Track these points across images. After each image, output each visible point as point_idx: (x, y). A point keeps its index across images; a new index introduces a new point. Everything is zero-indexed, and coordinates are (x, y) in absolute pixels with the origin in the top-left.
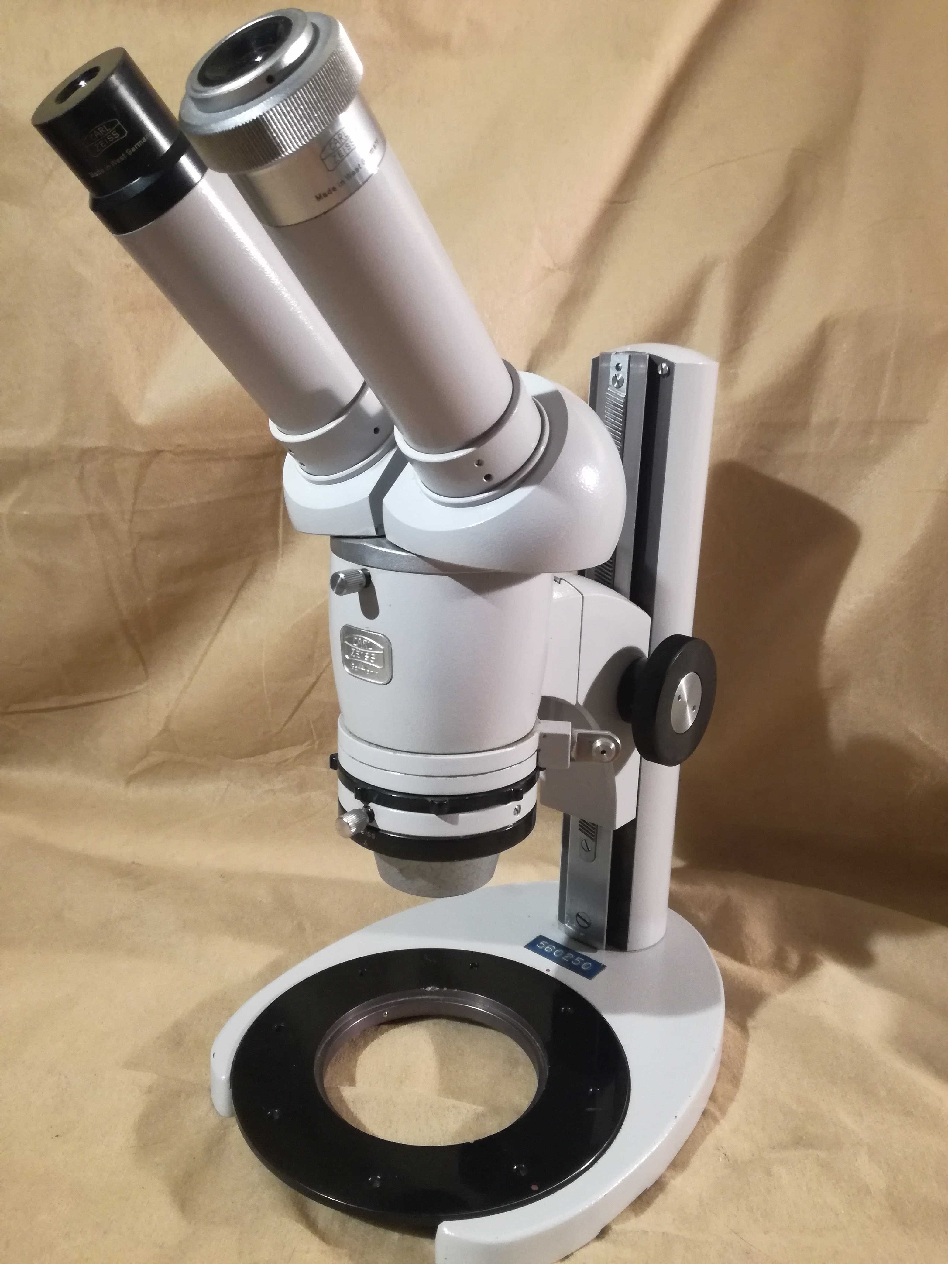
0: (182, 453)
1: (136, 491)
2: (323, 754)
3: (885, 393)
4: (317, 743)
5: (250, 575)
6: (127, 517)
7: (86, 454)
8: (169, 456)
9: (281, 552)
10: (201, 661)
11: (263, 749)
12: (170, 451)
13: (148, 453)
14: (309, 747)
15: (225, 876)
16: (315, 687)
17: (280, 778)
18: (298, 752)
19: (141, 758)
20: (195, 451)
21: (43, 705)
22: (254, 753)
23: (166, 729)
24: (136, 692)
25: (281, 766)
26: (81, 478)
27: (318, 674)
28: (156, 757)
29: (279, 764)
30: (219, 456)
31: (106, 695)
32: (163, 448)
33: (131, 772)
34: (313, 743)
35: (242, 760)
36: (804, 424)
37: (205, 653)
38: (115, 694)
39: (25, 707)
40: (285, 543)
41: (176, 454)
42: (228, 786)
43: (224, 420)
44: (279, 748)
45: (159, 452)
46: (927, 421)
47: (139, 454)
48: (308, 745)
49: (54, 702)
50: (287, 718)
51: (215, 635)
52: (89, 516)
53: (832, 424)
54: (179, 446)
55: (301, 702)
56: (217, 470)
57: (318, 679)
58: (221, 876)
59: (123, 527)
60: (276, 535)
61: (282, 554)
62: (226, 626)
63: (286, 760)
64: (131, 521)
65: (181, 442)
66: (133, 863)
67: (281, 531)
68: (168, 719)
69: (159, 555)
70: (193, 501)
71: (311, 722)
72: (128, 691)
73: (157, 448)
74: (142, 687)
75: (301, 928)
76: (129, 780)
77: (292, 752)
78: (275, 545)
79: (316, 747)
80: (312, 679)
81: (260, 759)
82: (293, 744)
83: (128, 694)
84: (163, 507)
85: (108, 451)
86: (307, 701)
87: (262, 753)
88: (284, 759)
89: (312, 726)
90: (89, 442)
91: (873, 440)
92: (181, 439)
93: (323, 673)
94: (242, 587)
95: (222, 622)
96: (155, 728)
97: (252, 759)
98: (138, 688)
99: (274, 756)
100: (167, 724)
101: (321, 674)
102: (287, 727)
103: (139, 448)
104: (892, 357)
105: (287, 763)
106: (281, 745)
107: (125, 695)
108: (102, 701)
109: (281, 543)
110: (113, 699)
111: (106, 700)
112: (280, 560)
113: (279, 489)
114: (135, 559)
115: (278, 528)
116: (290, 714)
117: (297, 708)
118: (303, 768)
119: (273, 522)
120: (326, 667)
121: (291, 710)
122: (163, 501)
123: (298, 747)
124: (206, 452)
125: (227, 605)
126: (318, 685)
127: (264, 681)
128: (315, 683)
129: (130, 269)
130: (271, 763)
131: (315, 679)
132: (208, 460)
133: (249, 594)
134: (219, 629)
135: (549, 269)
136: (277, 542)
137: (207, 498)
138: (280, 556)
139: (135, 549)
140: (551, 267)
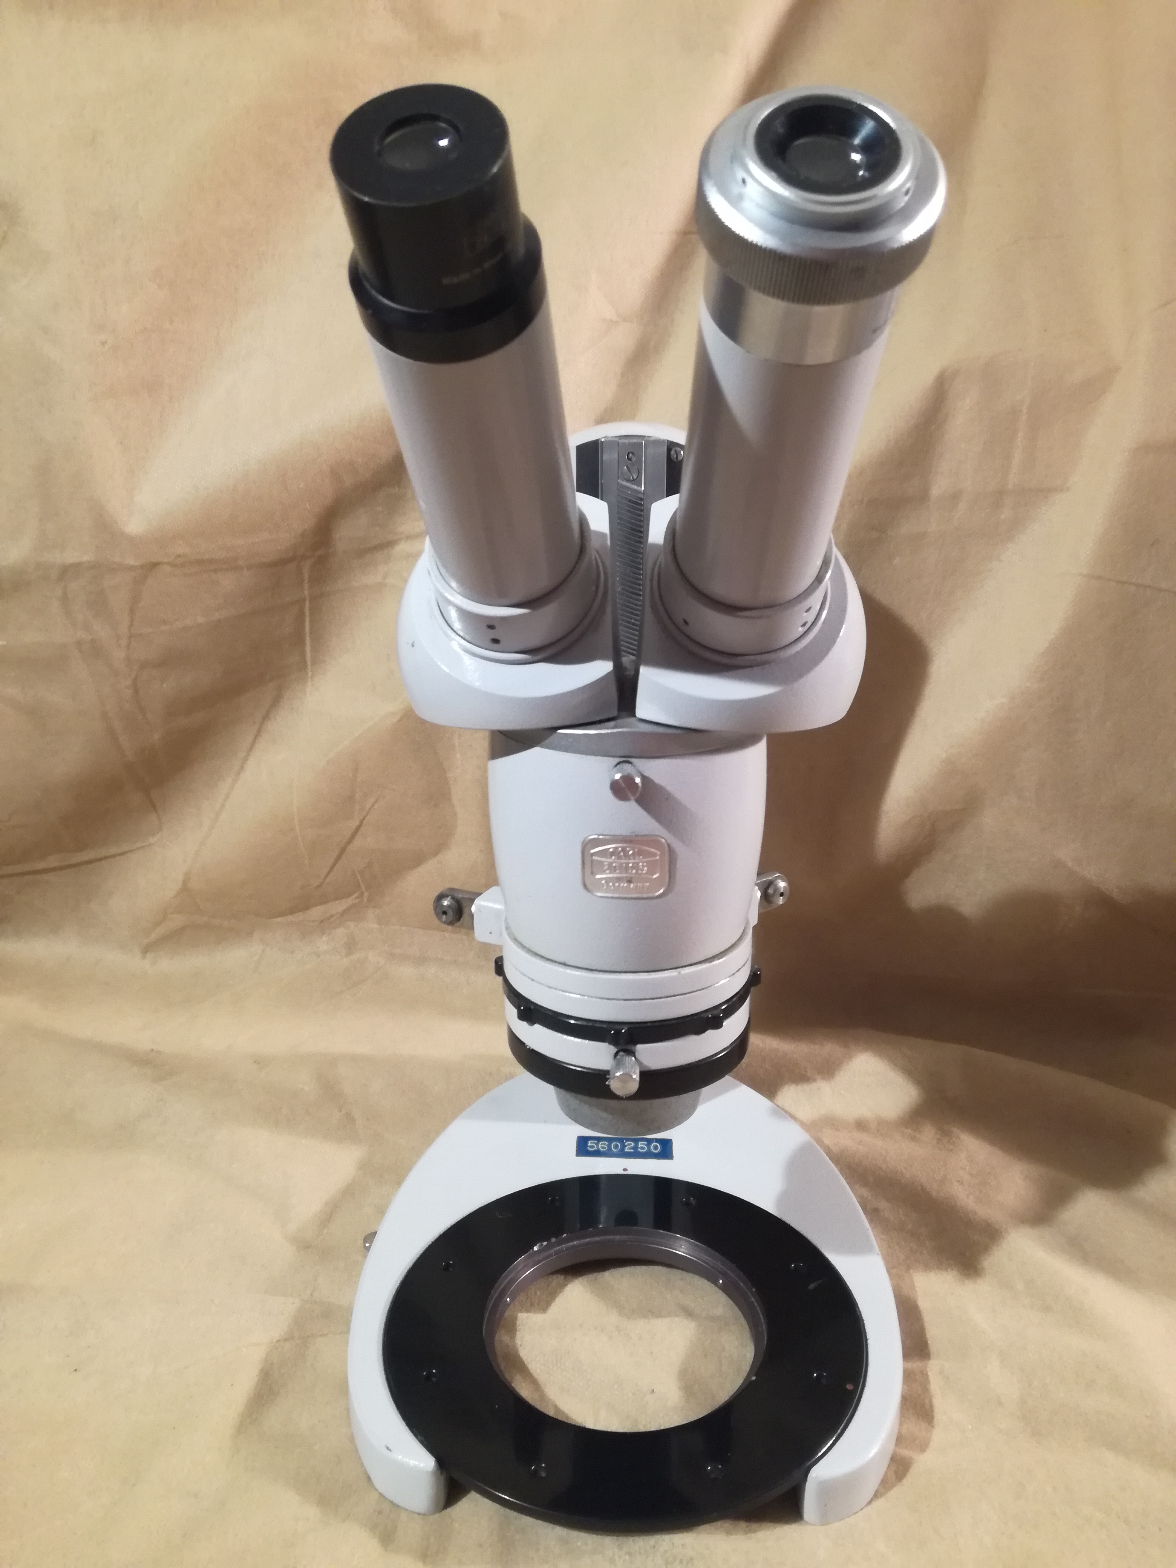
0: (183, 565)
1: (132, 612)
2: (374, 907)
3: (1017, 457)
4: (366, 894)
5: (276, 701)
6: (124, 642)
7: (67, 572)
8: (168, 569)
9: (310, 674)
10: (223, 806)
11: (302, 904)
12: (169, 564)
13: (142, 567)
14: (358, 900)
15: (261, 1062)
16: (359, 833)
17: (324, 938)
18: (344, 908)
19: (159, 924)
20: (200, 562)
21: (41, 865)
22: (292, 911)
23: (185, 888)
24: (150, 845)
25: (325, 925)
26: (65, 599)
27: (362, 817)
28: (177, 921)
29: (322, 921)
30: (230, 565)
31: (113, 850)
32: (160, 560)
33: (146, 941)
34: (361, 895)
35: (279, 919)
36: (923, 497)
37: (227, 797)
38: (125, 847)
39: (19, 868)
40: (314, 663)
41: (174, 566)
42: (263, 950)
43: (231, 523)
44: (321, 904)
45: (155, 565)
46: (1068, 489)
47: (132, 568)
48: (356, 898)
49: (53, 861)
50: (328, 868)
51: (238, 774)
52: (79, 644)
53: (955, 497)
54: (179, 556)
55: (343, 850)
56: (227, 582)
57: (362, 822)
58: (255, 1062)
59: (118, 654)
60: (303, 654)
61: (312, 677)
62: (251, 762)
63: (332, 916)
64: (128, 647)
65: (180, 551)
66: (152, 1050)
67: (308, 648)
68: (187, 877)
69: (165, 686)
70: (201, 620)
71: (357, 873)
72: (139, 845)
73: (155, 561)
74: (155, 839)
75: (349, 1118)
76: (146, 950)
77: (339, 906)
78: (302, 666)
79: (365, 900)
80: (354, 824)
81: (299, 917)
82: (338, 898)
83: (141, 848)
84: (164, 628)
85: (94, 566)
86: (351, 848)
87: (301, 910)
88: (328, 915)
89: (359, 877)
90: (71, 556)
91: (1006, 514)
92: (181, 548)
93: (367, 815)
94: (266, 717)
95: (245, 759)
96: (171, 889)
97: (290, 918)
98: (152, 840)
99: (316, 912)
100: (185, 882)
101: (364, 819)
102: (328, 880)
103: (132, 562)
104: (1024, 412)
105: (332, 920)
106: (324, 900)
107: (137, 849)
108: (110, 857)
109: (309, 664)
110: (123, 854)
111: (114, 856)
112: (309, 684)
113: (304, 600)
114: (136, 691)
115: (304, 644)
116: (330, 864)
117: (339, 857)
118: (351, 924)
119: (298, 640)
120: (370, 809)
121: (332, 860)
122: (164, 622)
123: (344, 901)
124: (211, 561)
125: (250, 739)
126: (362, 829)
127: (297, 827)
128: (358, 828)
129: (106, 346)
130: (313, 921)
131: (358, 823)
132: (215, 571)
133: (275, 725)
134: (242, 767)
135: (612, 321)
136: (305, 662)
137: (217, 616)
138: (309, 679)
139: (135, 680)
140: (613, 319)
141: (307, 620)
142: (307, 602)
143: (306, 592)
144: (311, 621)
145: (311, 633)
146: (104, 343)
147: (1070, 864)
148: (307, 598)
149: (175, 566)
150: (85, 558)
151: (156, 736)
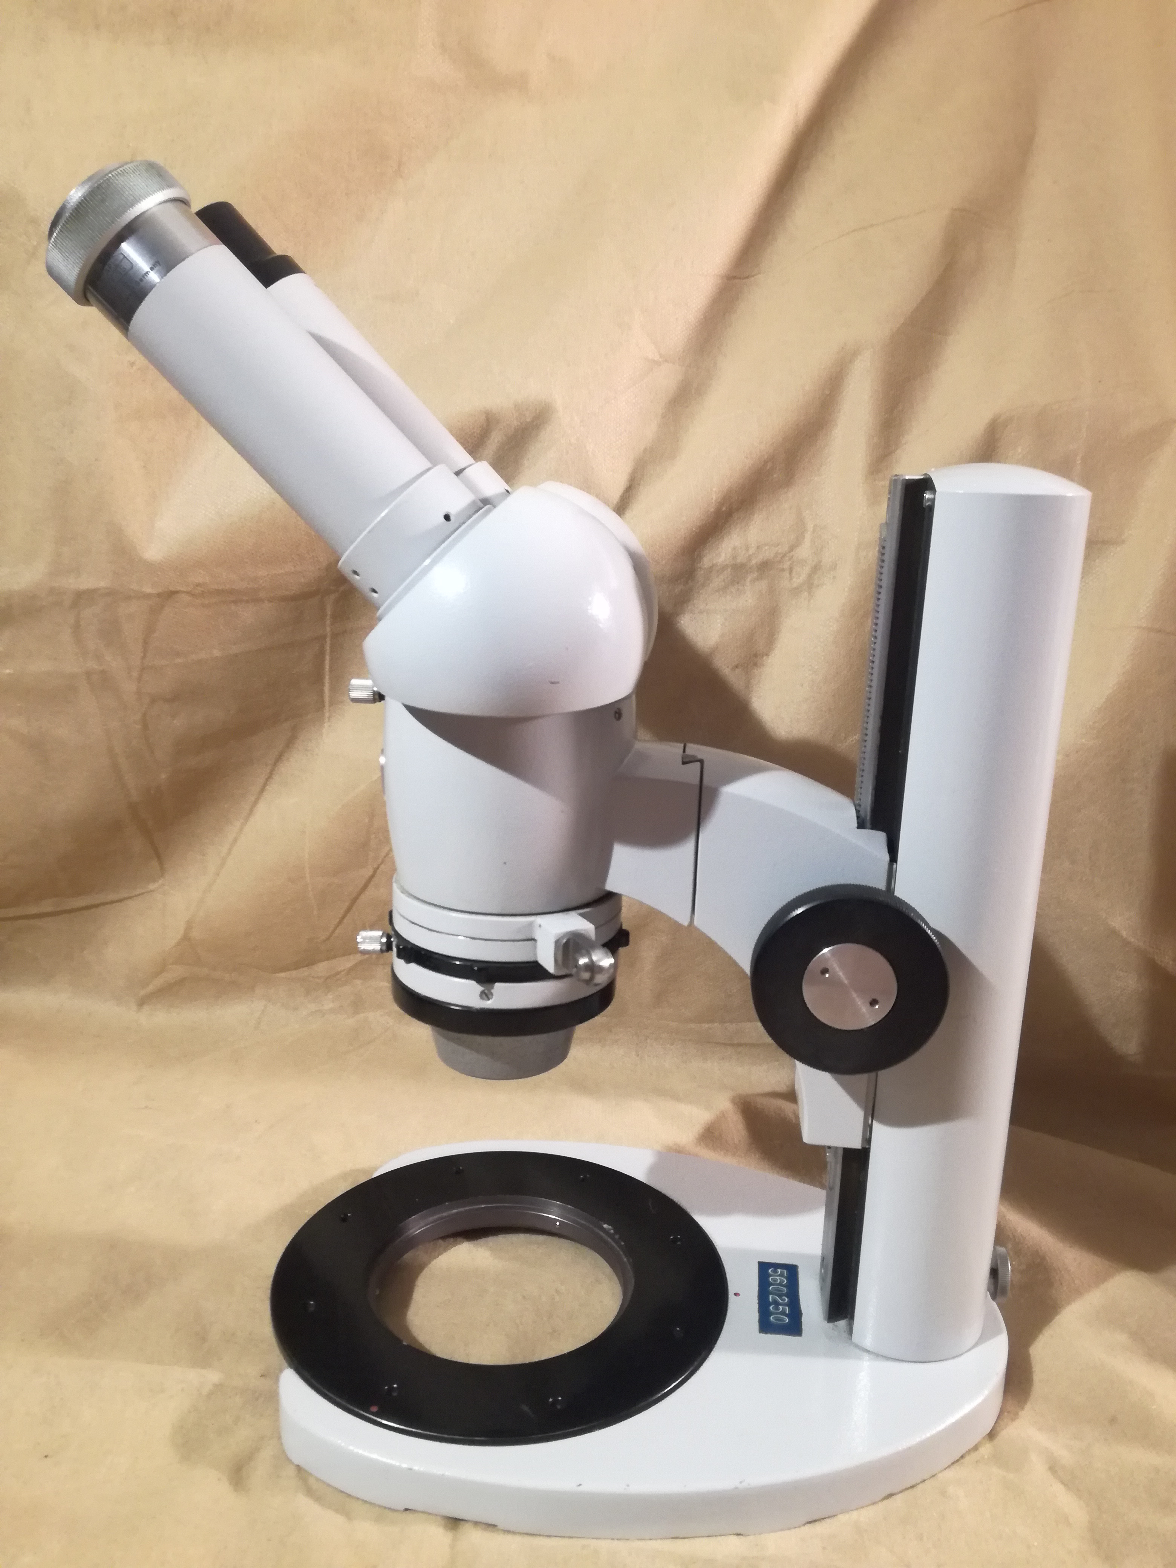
0: (202, 595)
1: (146, 643)
2: (383, 965)
5: (290, 743)
6: (135, 674)
7: (82, 598)
8: (186, 598)
9: (327, 715)
10: (230, 851)
11: (308, 960)
12: (188, 593)
13: (159, 595)
16: (372, 882)
17: (330, 996)
18: (352, 964)
19: (157, 974)
20: (219, 592)
21: (33, 910)
22: (297, 966)
23: (186, 937)
24: (150, 892)
25: (331, 981)
26: (77, 628)
27: (375, 866)
28: (176, 972)
29: (329, 977)
30: (250, 597)
31: (111, 897)
32: (179, 588)
33: (143, 992)
35: (283, 975)
37: (235, 840)
38: (123, 894)
39: (12, 912)
40: (332, 703)
42: (265, 1006)
43: (254, 552)
44: (328, 958)
45: (172, 594)
46: (1123, 542)
47: (148, 596)
49: (47, 906)
50: (337, 921)
51: (247, 819)
52: (88, 674)
54: (198, 585)
55: (354, 901)
56: (247, 614)
57: (375, 871)
59: (129, 687)
60: (321, 692)
61: (329, 717)
62: (262, 807)
63: (338, 973)
64: (139, 679)
65: (199, 580)
67: (327, 688)
68: (189, 926)
69: (175, 722)
70: (217, 653)
72: (139, 891)
73: (171, 588)
74: (157, 885)
76: (142, 1003)
77: (346, 963)
78: (320, 706)
80: (367, 872)
81: (304, 972)
82: (346, 953)
83: (140, 895)
84: (179, 661)
85: (110, 593)
86: (363, 898)
87: (307, 966)
88: (334, 971)
90: (86, 582)
92: (200, 577)
93: (381, 864)
94: (279, 759)
95: (256, 802)
96: (173, 936)
97: (294, 973)
98: (152, 886)
99: (322, 968)
100: (187, 932)
101: (378, 868)
102: (337, 932)
103: (148, 590)
104: (1078, 462)
105: (338, 976)
106: (330, 956)
107: (136, 896)
108: (107, 903)
109: (327, 704)
110: (120, 901)
111: (112, 902)
112: (326, 725)
113: (324, 637)
114: (145, 727)
115: (323, 685)
116: (340, 916)
117: (349, 910)
118: (358, 982)
119: (317, 679)
120: (385, 857)
121: (342, 912)
122: (178, 654)
123: (352, 957)
124: (231, 592)
125: (262, 781)
126: (375, 880)
127: (308, 875)
128: (372, 877)
129: (134, 368)
130: (318, 978)
131: (370, 873)
132: (235, 602)
133: (289, 767)
134: (251, 811)
135: (654, 361)
136: (323, 702)
137: (235, 650)
138: (327, 720)
139: (144, 715)
140: (656, 359)
141: (328, 657)
142: (328, 639)
143: (328, 629)
144: (331, 660)
145: (331, 671)
146: (132, 364)
147: (1124, 934)
148: (329, 634)
149: (193, 595)
150: (102, 584)
151: (163, 776)
